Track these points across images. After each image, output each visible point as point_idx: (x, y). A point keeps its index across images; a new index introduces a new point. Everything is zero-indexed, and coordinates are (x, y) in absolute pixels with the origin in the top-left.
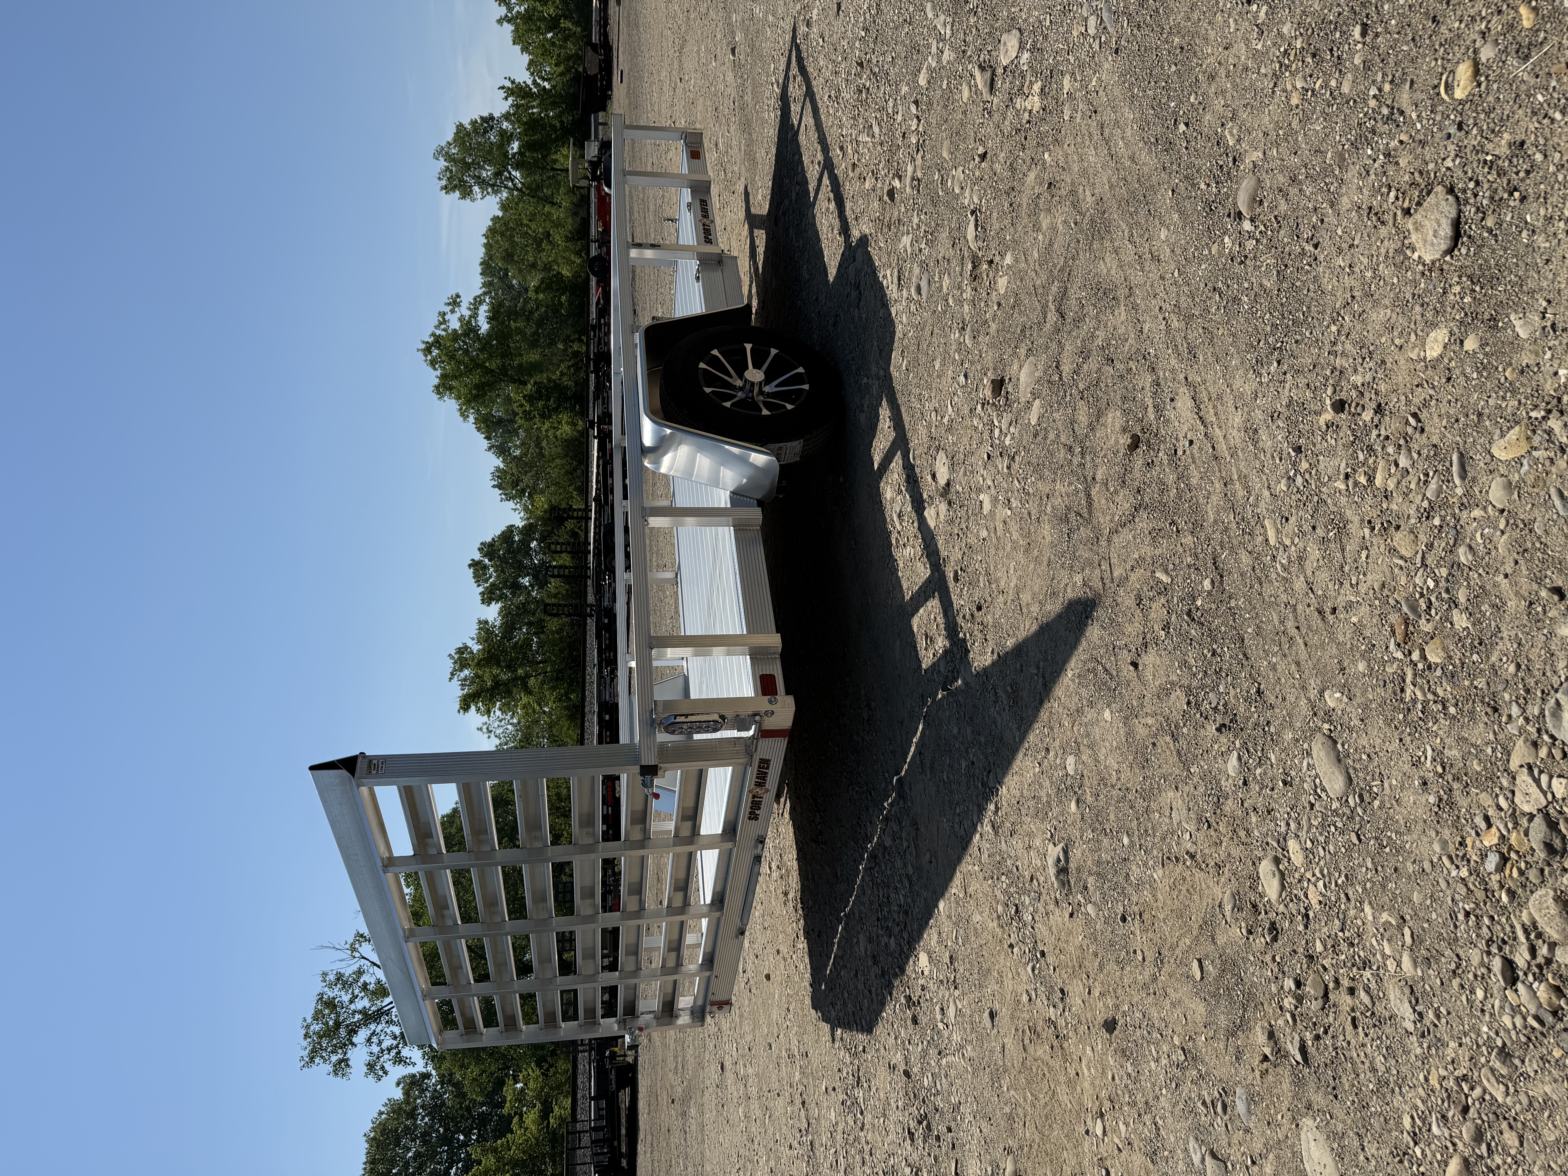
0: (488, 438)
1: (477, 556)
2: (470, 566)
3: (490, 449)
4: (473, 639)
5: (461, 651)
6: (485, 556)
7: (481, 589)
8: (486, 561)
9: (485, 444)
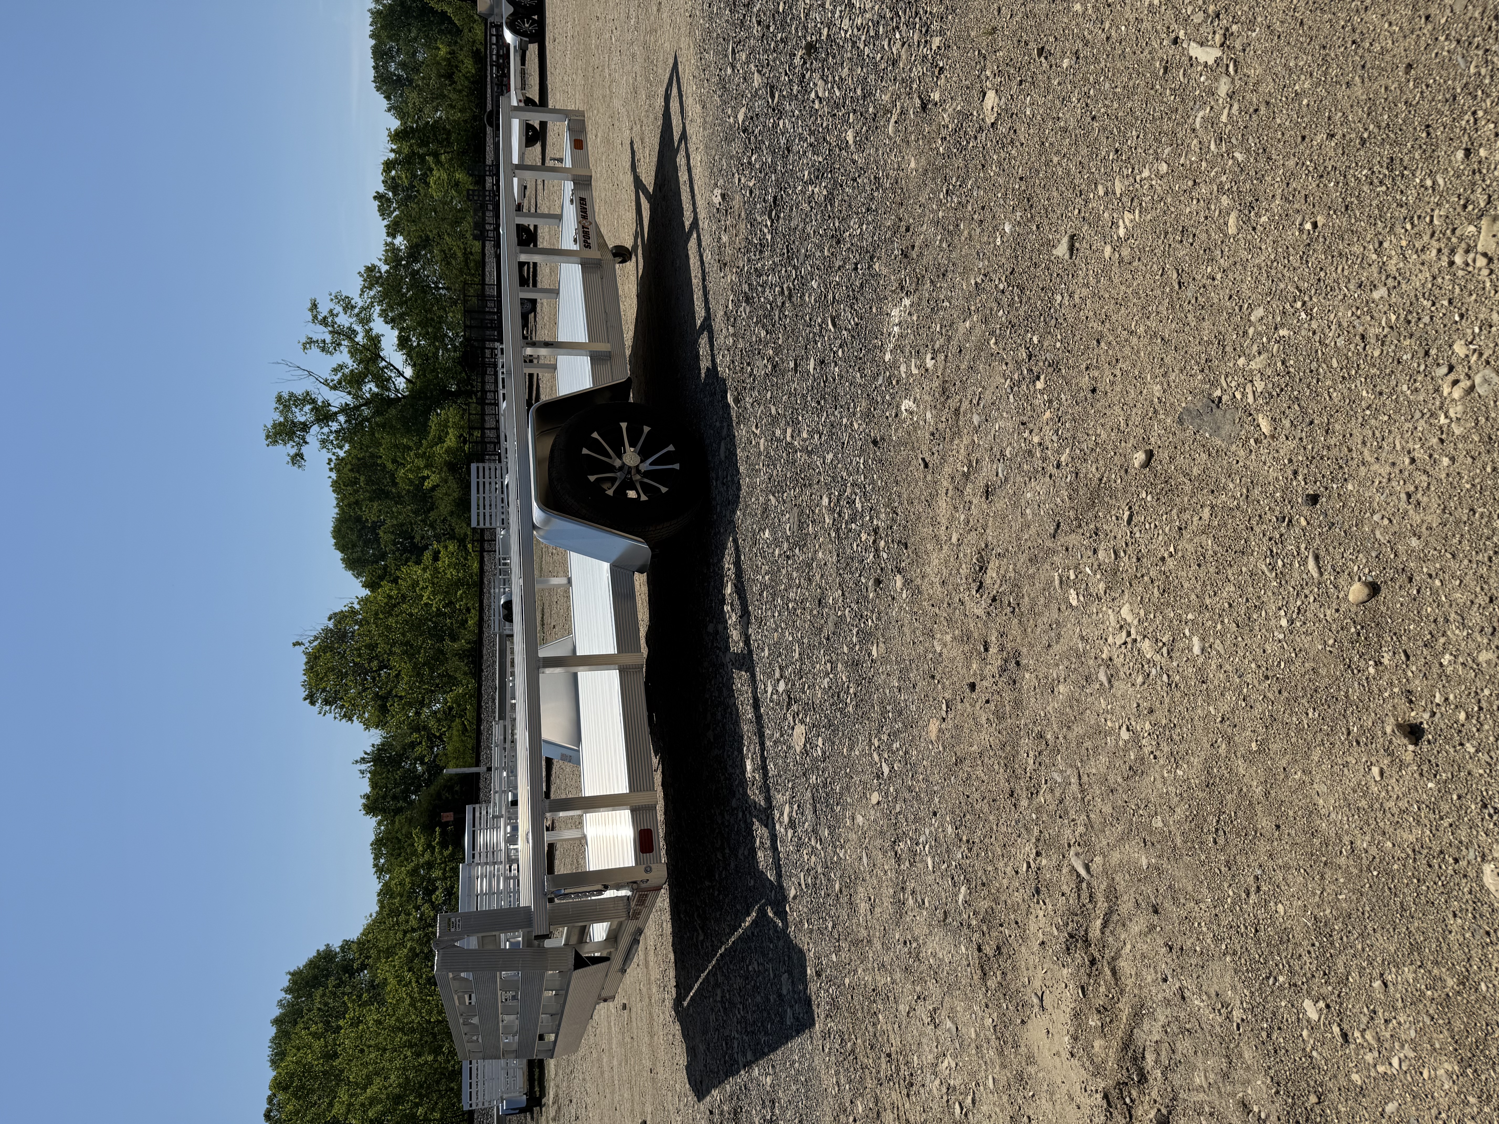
0: (388, 98)
1: (382, 189)
2: (375, 198)
3: (389, 110)
4: (380, 260)
5: (371, 269)
6: (388, 190)
7: (386, 222)
8: (390, 194)
9: (384, 104)
